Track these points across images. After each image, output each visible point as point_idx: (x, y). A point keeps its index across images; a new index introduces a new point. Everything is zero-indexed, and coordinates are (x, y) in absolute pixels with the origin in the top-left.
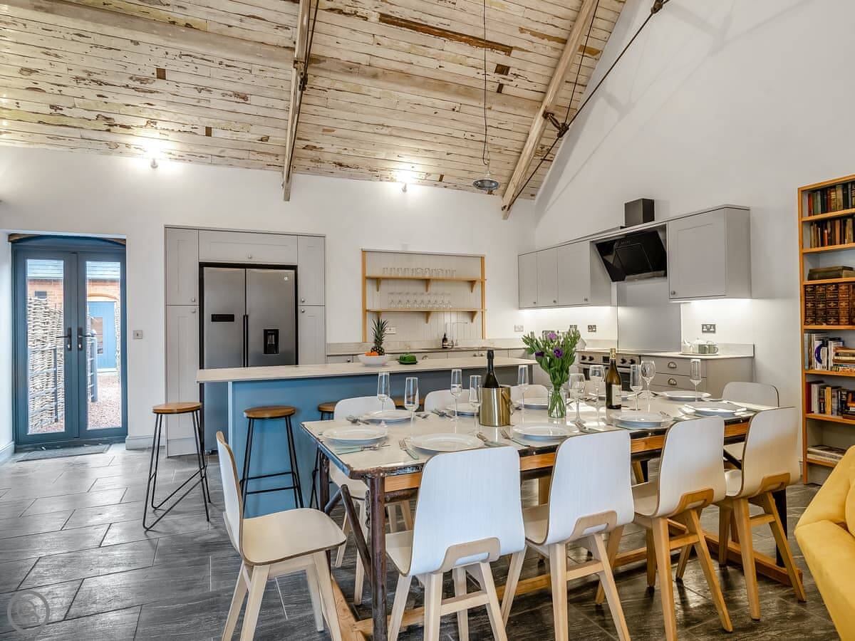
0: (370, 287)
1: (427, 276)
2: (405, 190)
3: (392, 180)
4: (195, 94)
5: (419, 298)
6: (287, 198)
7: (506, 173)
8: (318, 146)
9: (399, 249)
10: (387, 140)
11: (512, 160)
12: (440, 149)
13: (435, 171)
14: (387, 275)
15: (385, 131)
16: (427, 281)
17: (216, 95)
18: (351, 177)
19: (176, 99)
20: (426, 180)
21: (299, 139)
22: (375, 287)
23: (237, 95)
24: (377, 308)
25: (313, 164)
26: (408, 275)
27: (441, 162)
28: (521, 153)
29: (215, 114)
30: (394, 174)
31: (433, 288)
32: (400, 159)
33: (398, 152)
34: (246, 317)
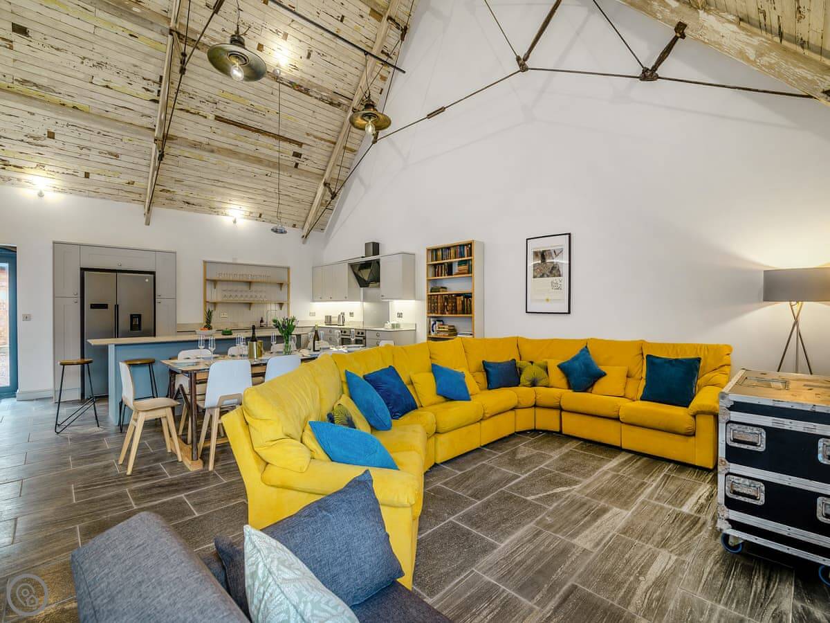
0: (209, 287)
1: (250, 280)
2: (235, 222)
3: (226, 215)
4: (78, 150)
5: (245, 294)
6: (148, 223)
7: (304, 215)
8: (171, 190)
9: (231, 261)
10: (222, 190)
11: (307, 207)
12: (259, 198)
13: (256, 211)
14: (221, 278)
15: (219, 184)
16: (250, 283)
17: (94, 152)
18: (196, 211)
19: (61, 152)
20: (250, 216)
21: (158, 185)
22: (213, 286)
23: (110, 154)
24: (214, 300)
25: (167, 201)
26: (237, 278)
27: (260, 206)
28: (312, 204)
29: (93, 164)
30: (227, 211)
31: (254, 287)
32: (231, 202)
33: (229, 198)
34: (117, 307)
